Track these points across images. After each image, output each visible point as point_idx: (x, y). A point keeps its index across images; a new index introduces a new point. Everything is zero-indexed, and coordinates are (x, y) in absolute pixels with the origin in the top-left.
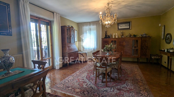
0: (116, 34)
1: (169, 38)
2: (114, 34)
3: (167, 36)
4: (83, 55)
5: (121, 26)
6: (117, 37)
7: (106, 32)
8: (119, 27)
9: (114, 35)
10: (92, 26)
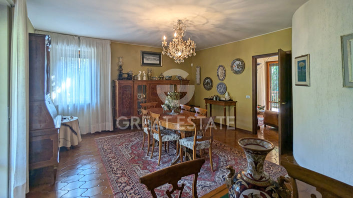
0: (144, 72)
1: (208, 83)
2: (140, 72)
3: (206, 81)
4: (71, 128)
5: (147, 59)
6: (145, 79)
7: (121, 67)
8: (144, 59)
9: (140, 74)
10: (84, 46)
